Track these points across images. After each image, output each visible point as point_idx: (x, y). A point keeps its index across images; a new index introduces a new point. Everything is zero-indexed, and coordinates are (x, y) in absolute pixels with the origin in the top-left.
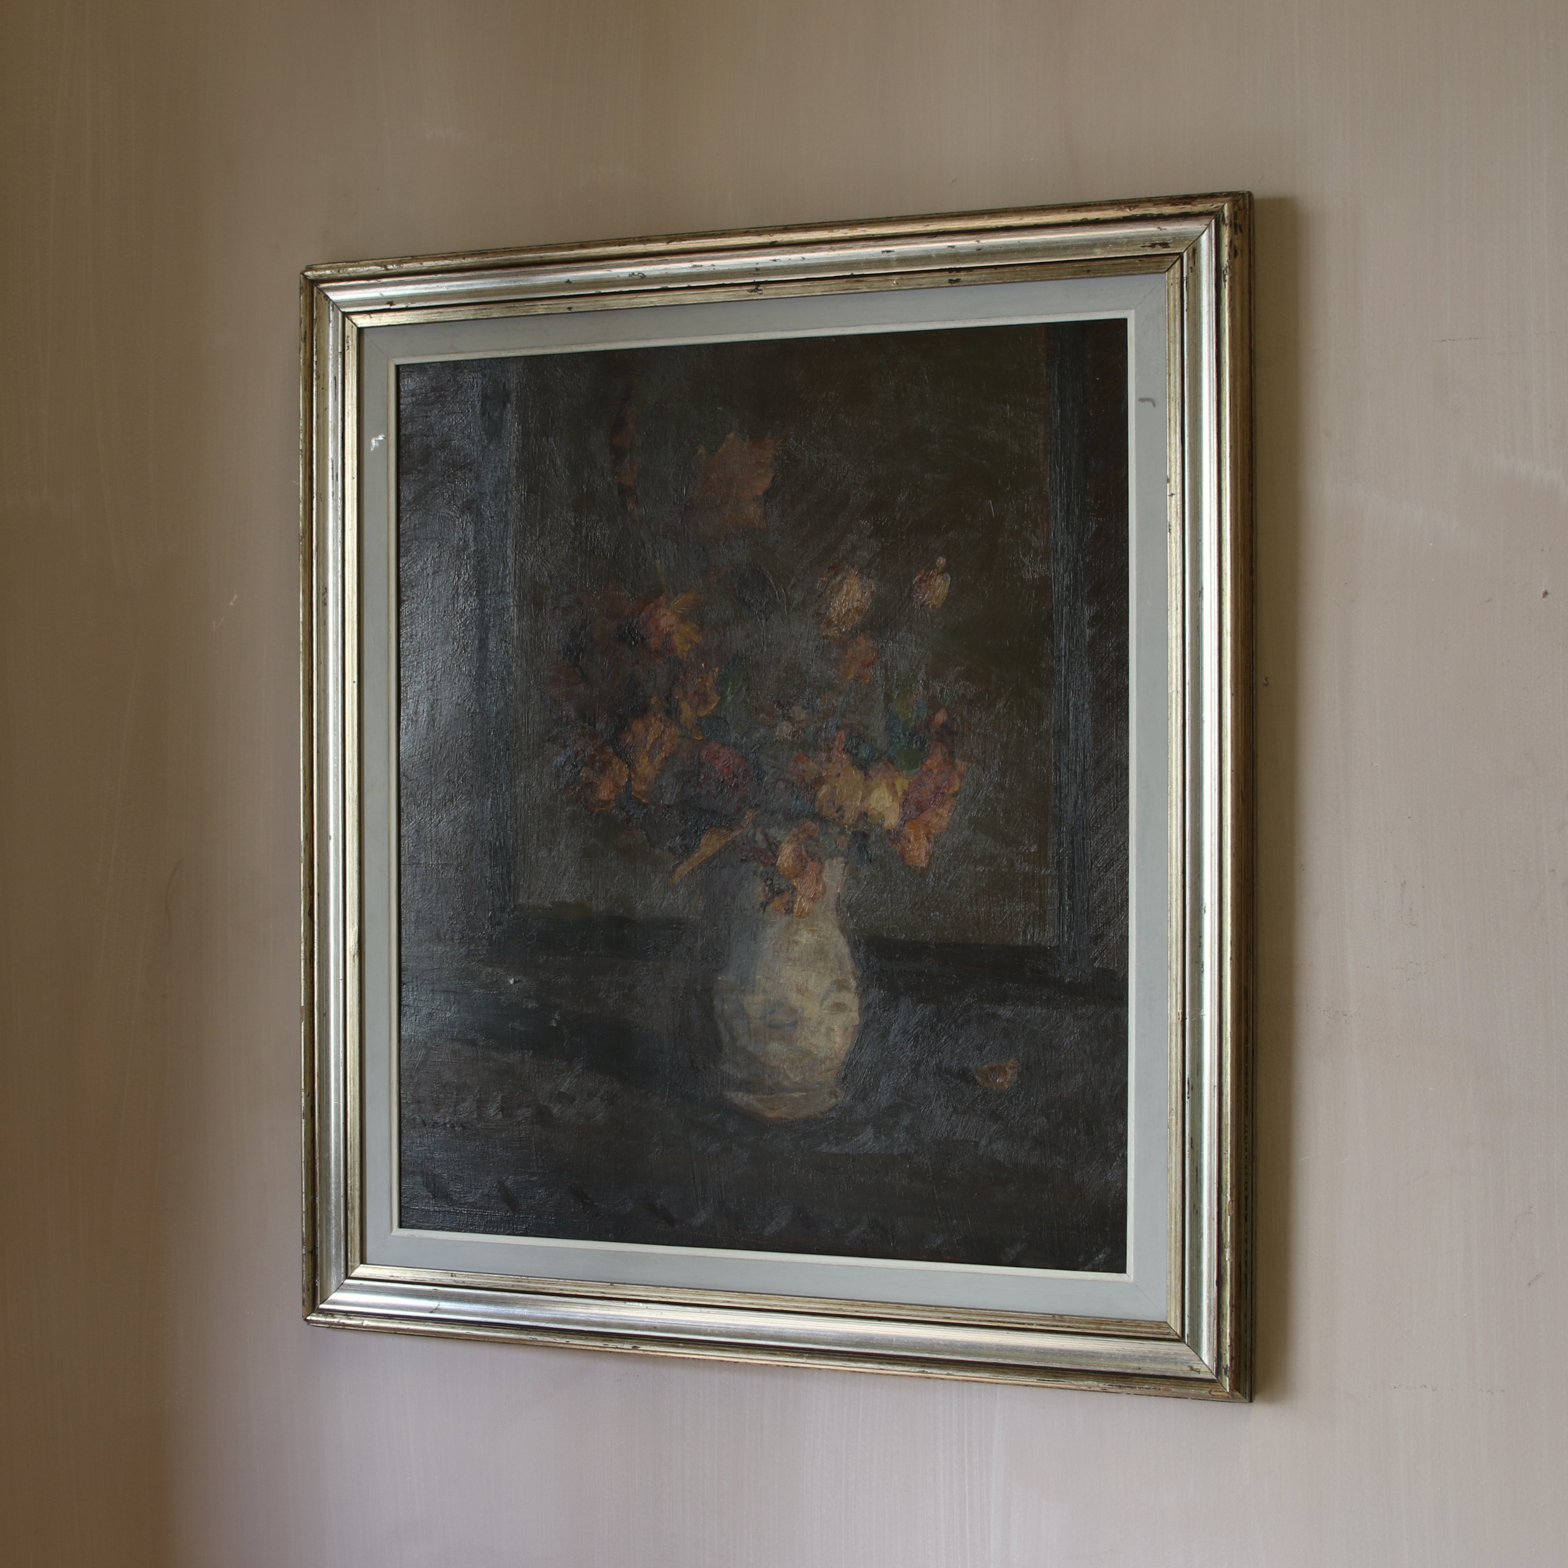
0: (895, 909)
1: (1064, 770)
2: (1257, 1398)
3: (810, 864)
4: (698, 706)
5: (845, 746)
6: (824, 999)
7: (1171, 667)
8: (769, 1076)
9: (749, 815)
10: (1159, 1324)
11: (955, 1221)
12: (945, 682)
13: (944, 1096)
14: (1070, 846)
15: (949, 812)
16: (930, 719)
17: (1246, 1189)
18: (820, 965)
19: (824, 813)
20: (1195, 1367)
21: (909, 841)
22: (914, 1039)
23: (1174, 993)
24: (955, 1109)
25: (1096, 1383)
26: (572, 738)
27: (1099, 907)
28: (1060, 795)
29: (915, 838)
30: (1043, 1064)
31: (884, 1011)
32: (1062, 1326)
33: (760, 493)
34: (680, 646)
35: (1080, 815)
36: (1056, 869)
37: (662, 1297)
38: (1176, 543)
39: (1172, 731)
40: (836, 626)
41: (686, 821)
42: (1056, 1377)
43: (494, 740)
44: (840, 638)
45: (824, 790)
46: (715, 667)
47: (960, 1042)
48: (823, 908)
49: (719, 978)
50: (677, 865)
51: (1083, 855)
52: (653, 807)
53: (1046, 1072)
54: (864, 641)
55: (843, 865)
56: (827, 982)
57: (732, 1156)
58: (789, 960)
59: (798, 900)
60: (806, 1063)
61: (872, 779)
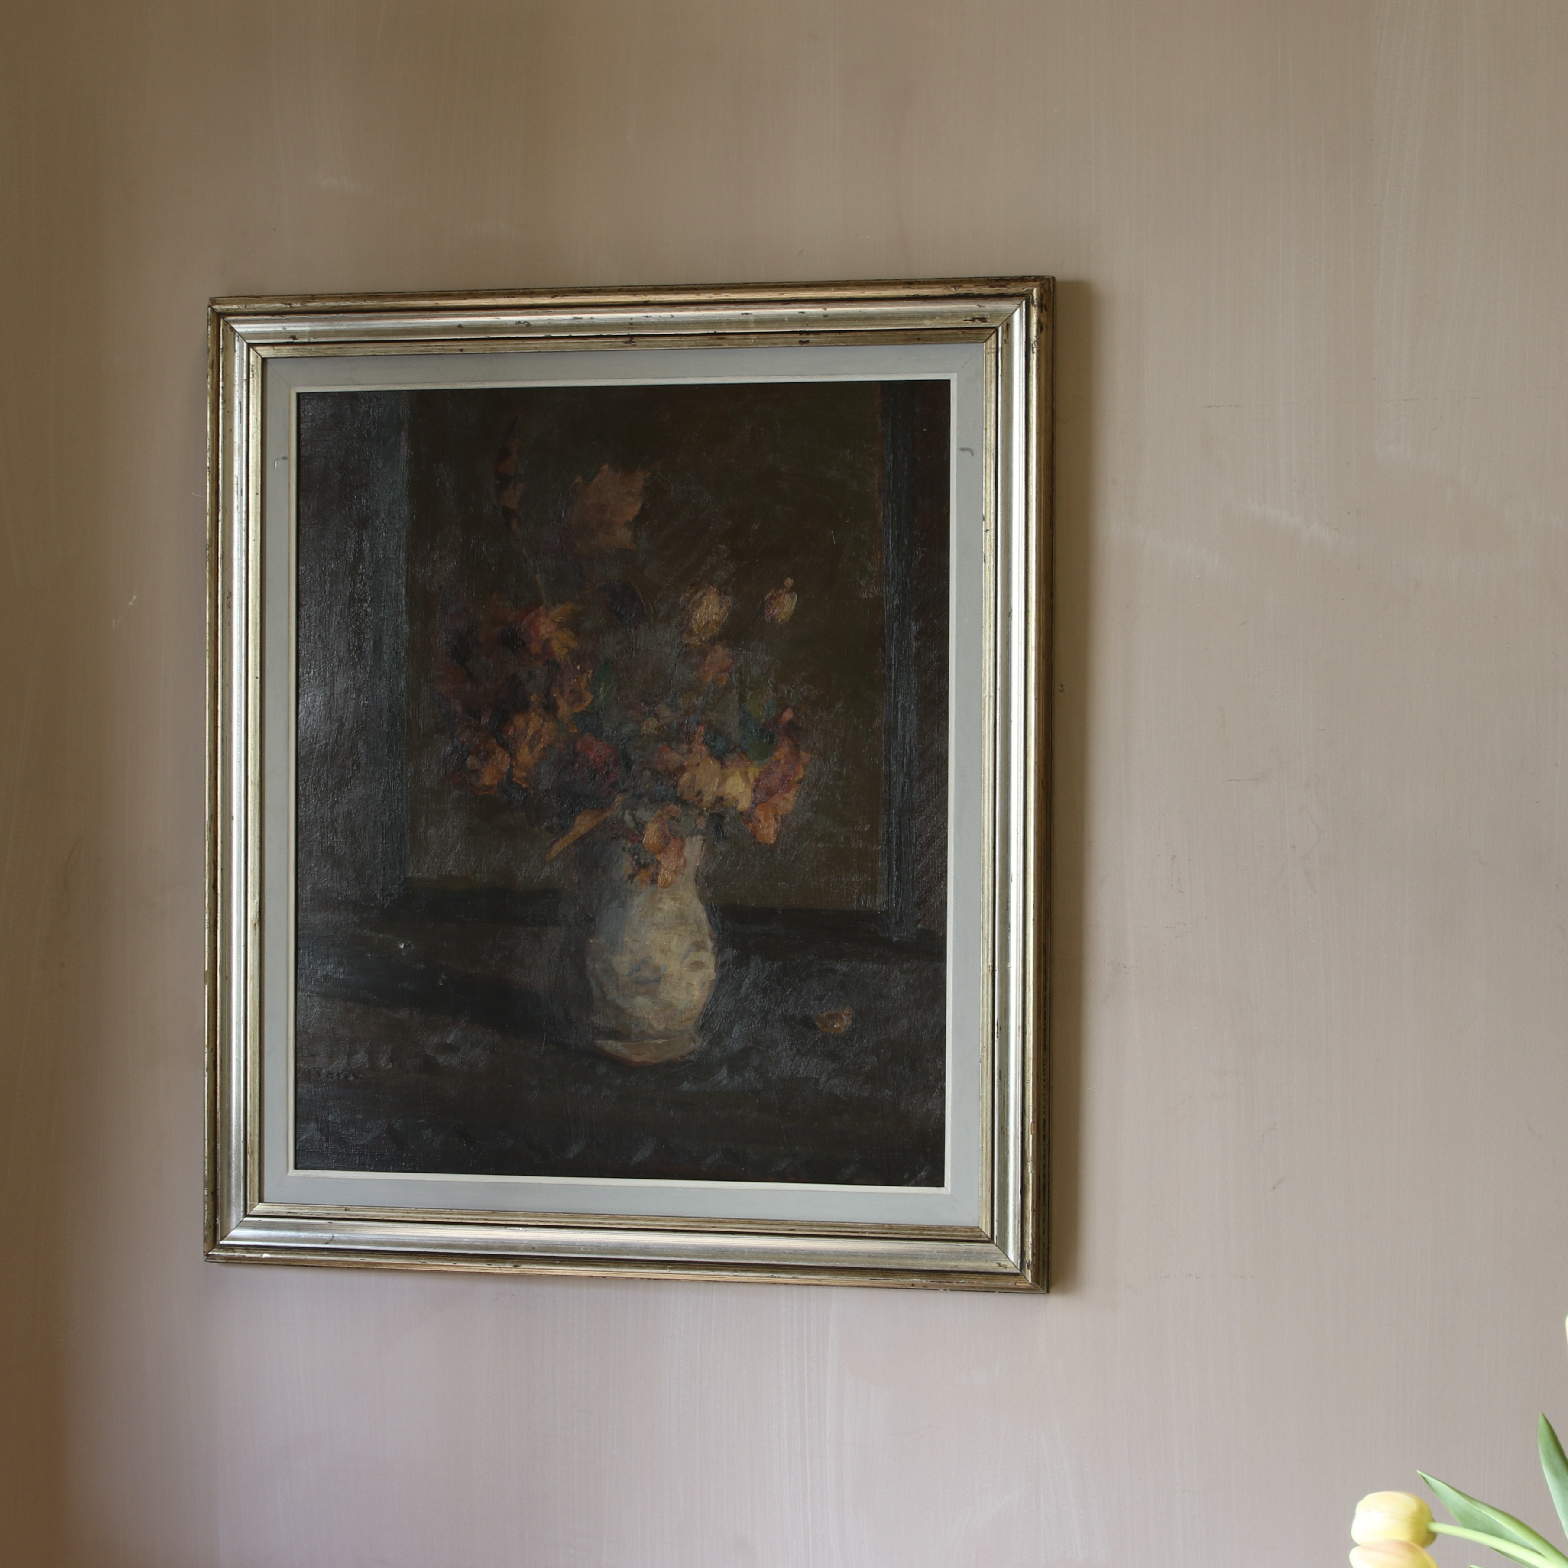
0: (747, 880)
1: (893, 761)
2: (1052, 1290)
3: (672, 841)
4: (574, 703)
5: (704, 739)
6: (685, 957)
7: (985, 674)
8: (635, 1025)
9: (619, 799)
10: (972, 1229)
11: (798, 1147)
12: (792, 685)
13: (789, 1040)
14: (898, 827)
15: (794, 796)
16: (779, 716)
17: (1044, 1113)
18: (681, 928)
19: (685, 798)
20: (1003, 1263)
21: (760, 821)
22: (763, 991)
23: (986, 949)
24: (798, 1050)
25: (920, 1280)
26: (459, 731)
27: (922, 877)
28: (890, 783)
30: (874, 1011)
31: (737, 968)
32: (891, 1233)
33: (631, 519)
34: (558, 651)
35: (907, 800)
36: (886, 845)
37: (540, 1221)
38: (990, 571)
39: (985, 729)
40: (698, 635)
41: (562, 804)
42: (886, 1276)
43: (387, 731)
44: (700, 646)
45: (686, 776)
46: (589, 669)
47: (803, 994)
48: (684, 879)
49: (592, 941)
50: (554, 842)
51: (909, 834)
52: (532, 792)
53: (876, 1018)
54: (722, 649)
55: (702, 842)
56: (687, 944)
57: (602, 1097)
58: (654, 924)
59: (662, 872)
60: (668, 1014)
61: (727, 768)
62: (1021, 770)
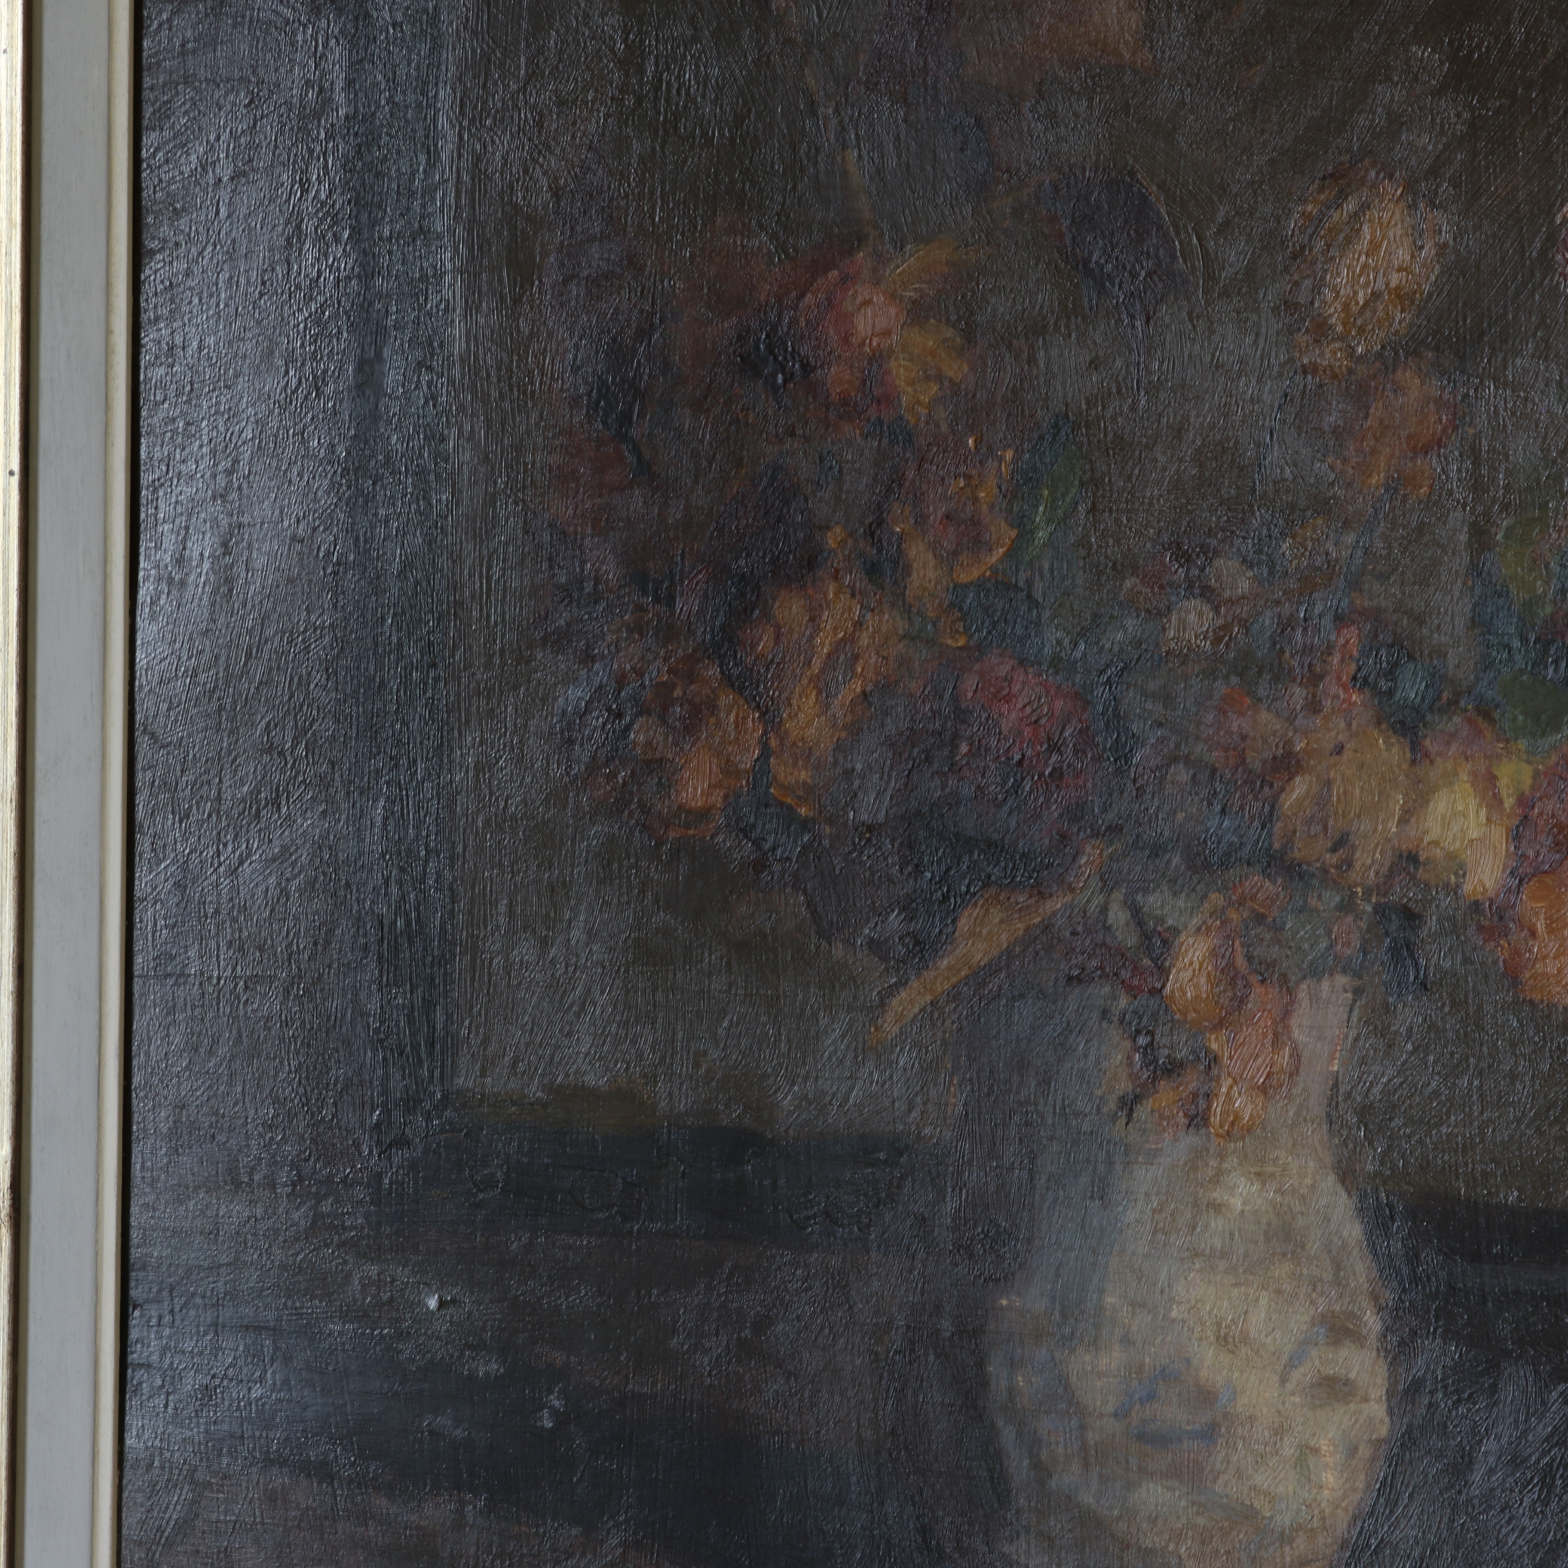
0: (1490, 1120)
3: (1257, 992)
4: (955, 553)
5: (1359, 669)
6: (1292, 1364)
9: (1091, 855)
18: (1282, 1270)
19: (1296, 854)
21: (1533, 934)
22: (1543, 1480)
26: (608, 638)
29: (1548, 926)
31: (1457, 1402)
34: (909, 389)
40: (1342, 338)
41: (918, 869)
43: (395, 639)
44: (1351, 371)
45: (1299, 788)
46: (1005, 448)
48: (1291, 1113)
49: (1004, 1302)
50: (892, 990)
52: (828, 830)
54: (1417, 381)
55: (1349, 995)
56: (1299, 1319)
58: (1197, 1254)
59: (1224, 1090)
60: (1240, 1542)
61: (1432, 762)
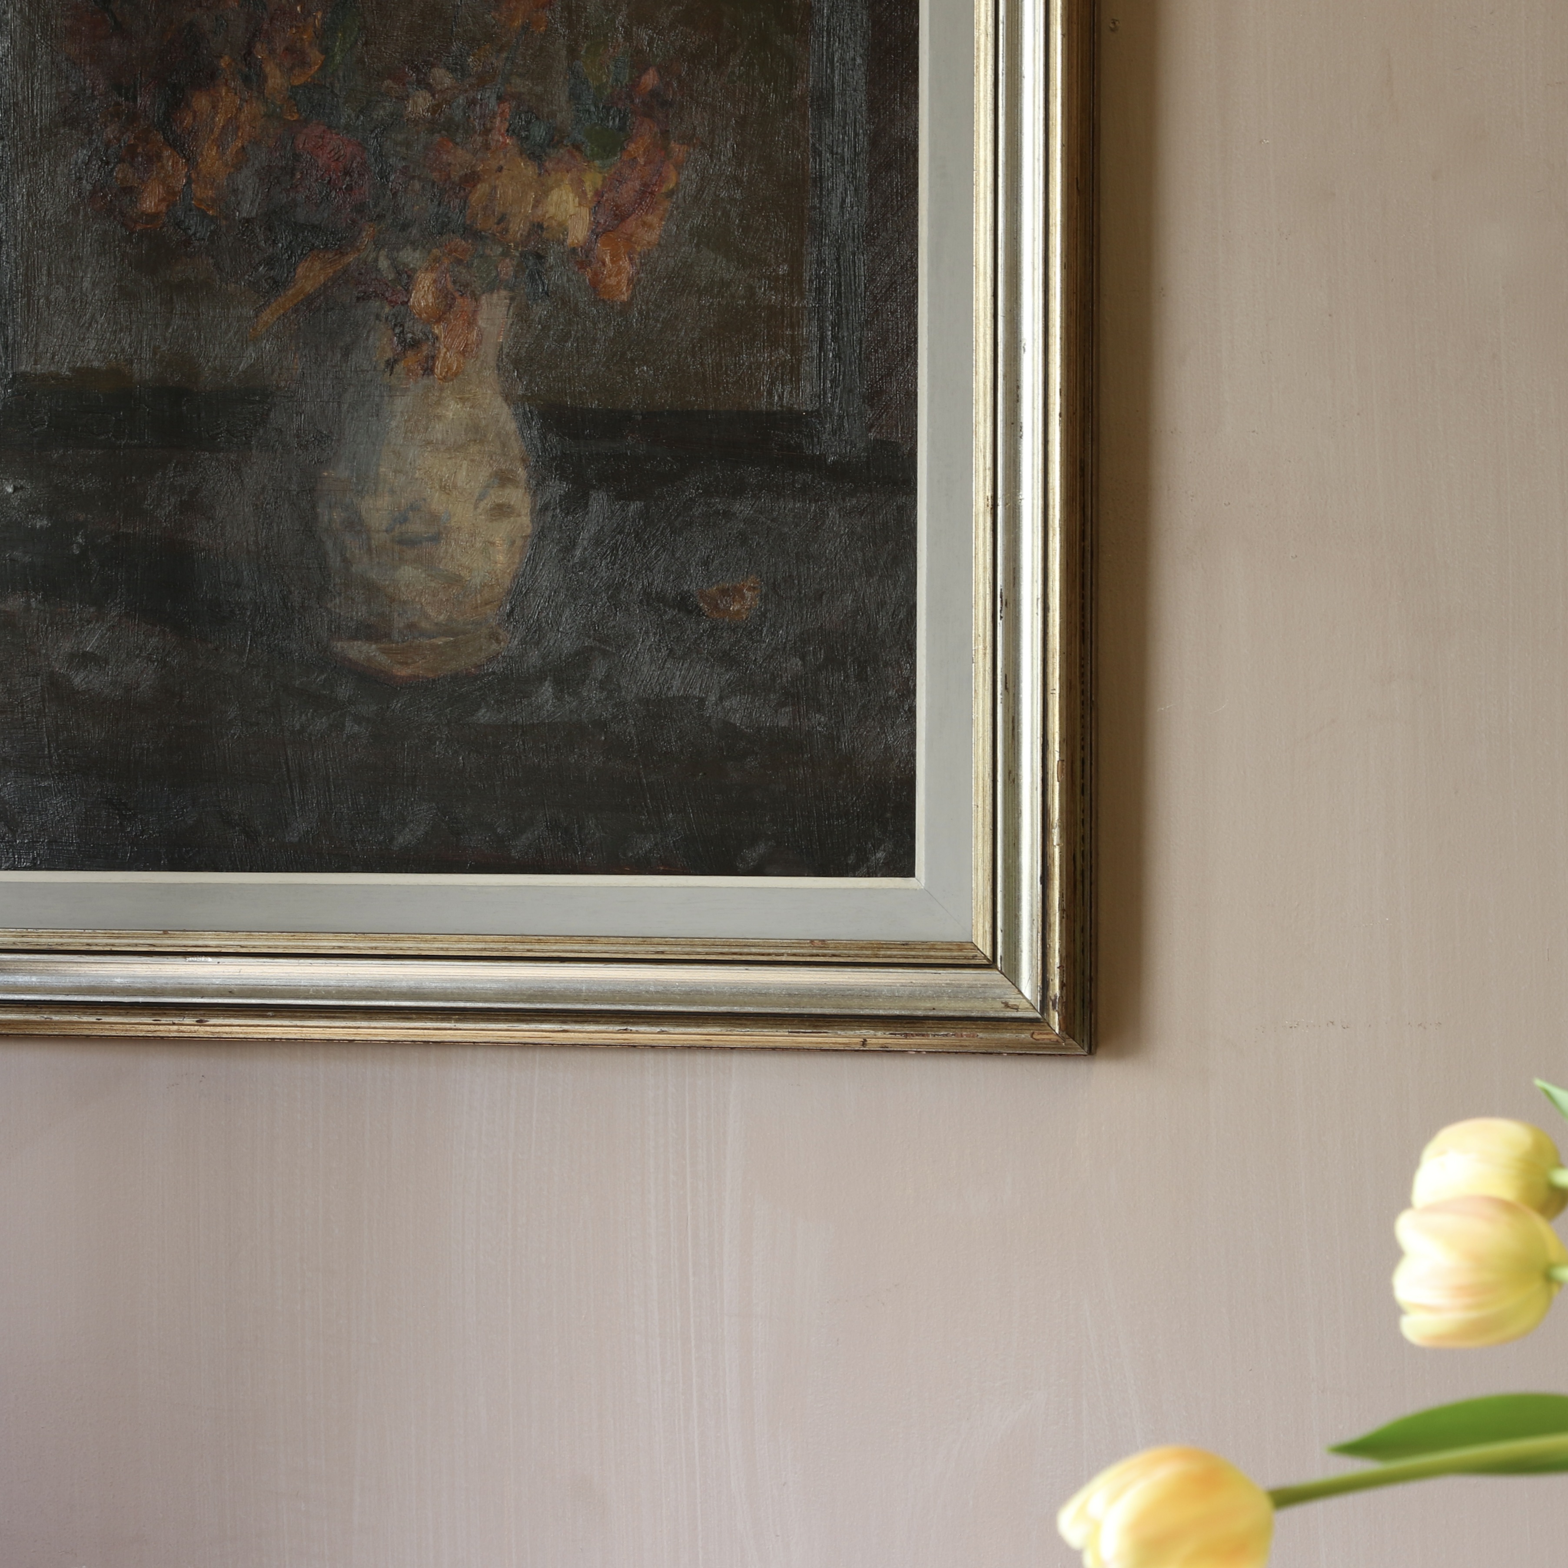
0: (583, 364)
1: (826, 154)
2: (1099, 1051)
3: (459, 301)
4: (291, 69)
5: (510, 125)
6: (482, 497)
8: (399, 615)
9: (369, 231)
10: (961, 946)
11: (671, 815)
12: (656, 27)
13: (655, 634)
14: (835, 266)
15: (661, 220)
16: (634, 84)
17: (1083, 748)
18: (473, 449)
19: (479, 226)
20: (1012, 1002)
21: (604, 264)
22: (612, 552)
23: (981, 469)
24: (671, 651)
25: (872, 1032)
26: (100, 120)
27: (876, 351)
28: (821, 191)
29: (611, 260)
30: (796, 582)
31: (567, 514)
32: (824, 955)
35: (849, 220)
36: (814, 299)
37: (242, 947)
39: (979, 91)
41: (275, 242)
42: (815, 1027)
45: (479, 191)
46: (317, 10)
47: (678, 555)
48: (479, 365)
49: (326, 474)
50: (262, 308)
51: (853, 278)
52: (224, 222)
53: (800, 593)
55: (508, 301)
56: (484, 473)
57: (345, 736)
58: (429, 443)
59: (442, 355)
60: (454, 594)
61: (549, 174)
62: (1039, 160)
